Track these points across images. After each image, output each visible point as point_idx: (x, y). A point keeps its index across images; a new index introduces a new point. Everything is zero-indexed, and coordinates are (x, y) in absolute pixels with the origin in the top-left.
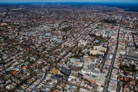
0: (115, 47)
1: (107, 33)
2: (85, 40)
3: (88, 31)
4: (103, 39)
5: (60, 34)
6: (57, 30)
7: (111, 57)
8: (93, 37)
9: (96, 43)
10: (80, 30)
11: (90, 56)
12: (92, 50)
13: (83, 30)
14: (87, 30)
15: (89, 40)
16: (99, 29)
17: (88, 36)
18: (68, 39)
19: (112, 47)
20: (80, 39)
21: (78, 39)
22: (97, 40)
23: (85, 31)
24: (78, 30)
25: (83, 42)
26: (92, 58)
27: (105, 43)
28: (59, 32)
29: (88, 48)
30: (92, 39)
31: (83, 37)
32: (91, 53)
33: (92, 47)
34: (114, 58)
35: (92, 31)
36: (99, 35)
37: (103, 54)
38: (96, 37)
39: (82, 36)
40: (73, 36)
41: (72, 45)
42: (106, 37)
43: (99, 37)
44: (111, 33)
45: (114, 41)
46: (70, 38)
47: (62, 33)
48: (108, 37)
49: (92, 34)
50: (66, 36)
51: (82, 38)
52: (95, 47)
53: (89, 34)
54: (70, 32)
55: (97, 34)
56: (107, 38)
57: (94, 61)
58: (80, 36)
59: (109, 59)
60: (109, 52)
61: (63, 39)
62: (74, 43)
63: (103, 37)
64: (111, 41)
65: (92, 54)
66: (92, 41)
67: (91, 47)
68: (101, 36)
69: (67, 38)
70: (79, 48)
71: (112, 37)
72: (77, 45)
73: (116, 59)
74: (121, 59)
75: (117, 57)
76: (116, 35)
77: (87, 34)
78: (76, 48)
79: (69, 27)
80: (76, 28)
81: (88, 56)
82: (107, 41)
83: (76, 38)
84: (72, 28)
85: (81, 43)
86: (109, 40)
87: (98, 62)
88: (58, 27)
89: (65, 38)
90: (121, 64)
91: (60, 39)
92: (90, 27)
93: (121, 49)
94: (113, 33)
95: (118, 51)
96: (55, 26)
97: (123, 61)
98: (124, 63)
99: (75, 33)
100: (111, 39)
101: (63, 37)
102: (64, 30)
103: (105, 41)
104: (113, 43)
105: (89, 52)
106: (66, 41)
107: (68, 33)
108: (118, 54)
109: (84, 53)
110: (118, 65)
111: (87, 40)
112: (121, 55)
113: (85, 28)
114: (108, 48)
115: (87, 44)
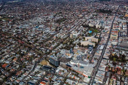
0: (107, 38)
1: (101, 23)
2: (78, 31)
3: (82, 22)
4: (97, 29)
5: (53, 26)
6: (51, 22)
7: (102, 47)
8: (86, 28)
9: (88, 33)
10: (74, 21)
11: (81, 48)
12: (83, 41)
13: (77, 21)
14: (81, 21)
15: (81, 31)
16: (93, 20)
17: (81, 26)
18: (61, 31)
19: (104, 38)
20: (73, 30)
21: (71, 30)
22: (90, 30)
23: (79, 22)
24: (72, 21)
25: (75, 33)
26: (83, 49)
27: (98, 33)
28: (53, 23)
29: (80, 39)
30: (85, 30)
31: (77, 28)
32: (81, 44)
33: (84, 38)
34: (105, 48)
35: (86, 21)
36: (92, 26)
37: (94, 45)
38: (90, 28)
39: (75, 27)
40: (66, 27)
41: (64, 36)
42: (100, 28)
43: (92, 27)
44: (105, 23)
45: (107, 31)
46: (63, 30)
47: (56, 24)
48: (101, 27)
49: (85, 24)
50: (59, 27)
51: (75, 29)
52: (86, 38)
53: (82, 25)
54: (64, 23)
55: (90, 25)
56: (100, 29)
57: (84, 52)
58: (73, 27)
59: (100, 50)
60: (101, 42)
61: (56, 30)
62: (66, 35)
64: (104, 31)
65: (83, 45)
66: (85, 33)
67: (83, 38)
68: (95, 26)
69: (60, 29)
70: (71, 39)
71: (106, 27)
72: (69, 36)
73: (106, 50)
74: (112, 49)
75: (108, 47)
76: (110, 26)
77: (81, 25)
78: (67, 39)
79: (63, 18)
80: (70, 20)
81: (79, 47)
82: (100, 32)
83: (69, 29)
84: (67, 19)
85: (73, 35)
86: (102, 30)
87: (88, 53)
88: (52, 19)
89: (58, 29)
90: (111, 55)
91: (53, 30)
92: (84, 18)
93: (114, 39)
94: (107, 24)
95: (110, 41)
96: (49, 18)
97: (114, 51)
98: (115, 53)
99: (68, 24)
100: (104, 29)
101: (57, 28)
102: (58, 21)
103: (98, 31)
104: (106, 33)
105: (80, 43)
106: (58, 33)
107: (62, 24)
108: (109, 45)
109: (75, 44)
110: (108, 55)
111: (80, 31)
112: (112, 45)
113: (79, 19)
114: (100, 39)
115: (79, 35)
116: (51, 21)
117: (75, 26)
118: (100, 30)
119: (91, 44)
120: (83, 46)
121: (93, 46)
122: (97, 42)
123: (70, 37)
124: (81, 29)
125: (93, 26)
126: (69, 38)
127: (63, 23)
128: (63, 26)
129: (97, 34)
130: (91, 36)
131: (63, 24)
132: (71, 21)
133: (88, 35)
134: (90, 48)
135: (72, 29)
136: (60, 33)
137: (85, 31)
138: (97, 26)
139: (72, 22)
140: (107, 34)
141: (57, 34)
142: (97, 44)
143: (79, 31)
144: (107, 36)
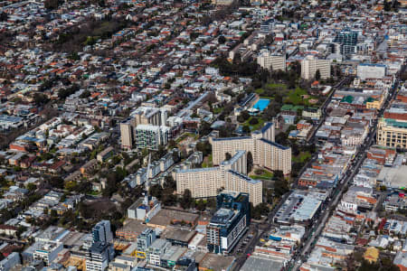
0: (359, 140)
1: (338, 46)
2: (180, 99)
3: (222, 41)
4: (305, 86)
5: (27, 73)
6: (22, 45)
7: (309, 206)
8: (235, 81)
10: (174, 34)
11: (175, 213)
12: (198, 166)
13: (194, 36)
14: (218, 32)
15: (204, 101)
16: (295, 26)
17: (212, 71)
18: (71, 102)
19: (337, 142)
20: (149, 97)
21: (139, 97)
22: (261, 96)
23: (205, 42)
24: (159, 38)
25: (155, 119)
26: (183, 223)
27: (305, 114)
28: (32, 55)
30: (227, 92)
31: (179, 81)
32: (180, 190)
33: (207, 150)
34: (327, 208)
35: (245, 36)
36: (280, 64)
38: (260, 78)
39: (172, 74)
40: (111, 78)
41: (85, 137)
42: (326, 75)
43: (280, 75)
44: (369, 42)
45: (370, 99)
46: (83, 96)
47: (48, 60)
48: (336, 71)
49: (237, 56)
50: (67, 82)
51: (168, 87)
52: (220, 147)
53: (221, 63)
54: (103, 54)
56: (330, 82)
57: (185, 244)
58: (157, 76)
59: (293, 222)
60: (308, 175)
62: (97, 130)
63: (307, 72)
64: (349, 99)
65: (188, 192)
66: (226, 110)
67: (198, 148)
68: (297, 67)
69: (64, 95)
70: (126, 156)
71: (364, 72)
72: (114, 140)
73: (335, 222)
74: (373, 215)
75: (348, 205)
76: (394, 59)
77: (211, 58)
78: (99, 158)
79: (108, 18)
80: (146, 28)
81: (158, 208)
83: (126, 89)
84: (126, 24)
85: (139, 127)
86: (340, 94)
87: (211, 247)
88: (34, 25)
89: (56, 95)
90: (358, 254)
92: (244, 14)
93: (399, 151)
94: (383, 47)
95: (369, 163)
96: (13, 18)
97: (382, 230)
98: (384, 242)
99: (132, 58)
100: (356, 83)
101: (48, 85)
102: (69, 41)
103: (313, 101)
104: (361, 109)
105: (172, 184)
106: (50, 116)
107: (88, 60)
108: (362, 188)
109: (138, 192)
110: (337, 259)
111: (192, 104)
112: (383, 189)
113: (207, 22)
115: (184, 125)
116: (22, 38)
117: (169, 68)
118: (328, 88)
119: (235, 187)
120: (187, 201)
122: (286, 168)
124: (202, 90)
125: (283, 68)
126: (110, 149)
128: (93, 69)
129: (296, 121)
130: (249, 136)
131: (95, 61)
132: (156, 33)
133: (239, 127)
134: (223, 212)
135: (148, 90)
136: (59, 119)
137: (229, 98)
138: (308, 67)
139: (161, 44)
140: (360, 116)
141: (42, 122)
142: (279, 187)
143: (186, 103)
144: (356, 130)
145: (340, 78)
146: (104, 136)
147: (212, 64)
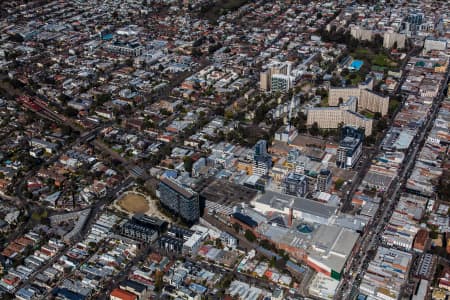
0: (433, 94)
1: (408, 24)
2: (297, 59)
3: (319, 16)
4: (386, 53)
5: (183, 33)
6: (175, 13)
7: (405, 139)
8: (335, 47)
9: (346, 72)
10: (282, 11)
11: (307, 137)
12: (319, 106)
13: (298, 12)
14: (315, 10)
15: (314, 59)
16: (372, 8)
17: (316, 38)
18: (219, 55)
19: (417, 95)
20: (273, 55)
21: (266, 54)
22: (355, 58)
23: (307, 18)
24: (273, 12)
25: (283, 71)
26: (315, 146)
27: (390, 73)
28: (183, 20)
29: (304, 100)
30: (331, 54)
31: (292, 46)
32: (310, 122)
33: (324, 95)
34: (419, 143)
35: (336, 14)
36: (367, 36)
37: (368, 125)
38: (353, 45)
39: (287, 39)
40: (242, 39)
41: (232, 81)
42: (401, 45)
43: (366, 44)
44: (430, 23)
45: (437, 65)
46: (227, 51)
47: (196, 25)
48: (409, 43)
49: (333, 28)
50: (212, 41)
51: (285, 48)
52: (335, 94)
53: (321, 32)
54: (234, 22)
55: (356, 32)
56: (404, 50)
57: (320, 160)
58: (276, 40)
59: (394, 149)
60: (400, 116)
61: (196, 54)
62: (240, 76)
64: (422, 64)
65: (316, 124)
66: (330, 67)
67: (317, 93)
68: (379, 39)
69: (213, 50)
70: (264, 96)
71: (430, 44)
72: (253, 84)
73: (425, 151)
75: (433, 140)
77: (313, 29)
78: (246, 96)
80: (262, 4)
81: (295, 134)
82: (401, 65)
83: (256, 48)
85: (274, 76)
86: (414, 60)
87: (339, 164)
89: (207, 50)
90: (446, 174)
91: (180, 53)
94: (440, 27)
95: (443, 111)
99: (255, 26)
100: (424, 53)
101: (199, 43)
103: (394, 64)
104: (432, 71)
105: (304, 118)
106: (205, 65)
107: (224, 26)
108: (440, 128)
109: (280, 122)
110: (431, 177)
111: (305, 61)
113: (305, 2)
114: (398, 99)
115: (303, 76)
116: (175, 8)
117: (283, 34)
118: (404, 56)
120: (315, 130)
121: (361, 131)
122: (384, 112)
123: (257, 88)
124: (311, 52)
125: (369, 39)
126: (252, 90)
127: (229, 21)
128: (228, 33)
129: (385, 79)
130: (357, 87)
131: (229, 26)
132: (270, 9)
133: (343, 80)
134: (348, 139)
135: (271, 49)
136: (212, 67)
137: (332, 59)
138: (389, 39)
139: (274, 16)
140: (433, 76)
141: (201, 68)
142: (382, 124)
143: (300, 60)
144: (432, 87)
145: (412, 49)
146: (246, 81)
147: (316, 33)
